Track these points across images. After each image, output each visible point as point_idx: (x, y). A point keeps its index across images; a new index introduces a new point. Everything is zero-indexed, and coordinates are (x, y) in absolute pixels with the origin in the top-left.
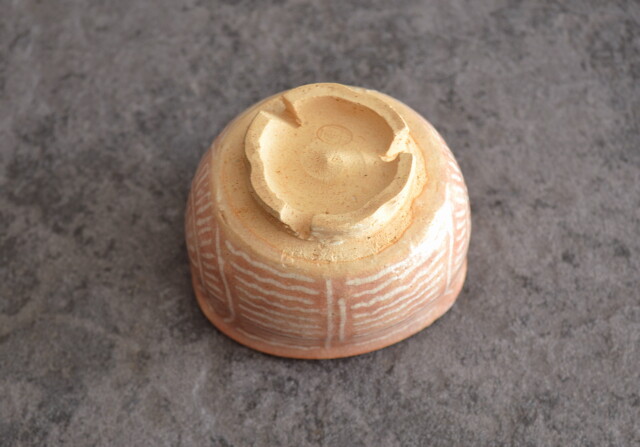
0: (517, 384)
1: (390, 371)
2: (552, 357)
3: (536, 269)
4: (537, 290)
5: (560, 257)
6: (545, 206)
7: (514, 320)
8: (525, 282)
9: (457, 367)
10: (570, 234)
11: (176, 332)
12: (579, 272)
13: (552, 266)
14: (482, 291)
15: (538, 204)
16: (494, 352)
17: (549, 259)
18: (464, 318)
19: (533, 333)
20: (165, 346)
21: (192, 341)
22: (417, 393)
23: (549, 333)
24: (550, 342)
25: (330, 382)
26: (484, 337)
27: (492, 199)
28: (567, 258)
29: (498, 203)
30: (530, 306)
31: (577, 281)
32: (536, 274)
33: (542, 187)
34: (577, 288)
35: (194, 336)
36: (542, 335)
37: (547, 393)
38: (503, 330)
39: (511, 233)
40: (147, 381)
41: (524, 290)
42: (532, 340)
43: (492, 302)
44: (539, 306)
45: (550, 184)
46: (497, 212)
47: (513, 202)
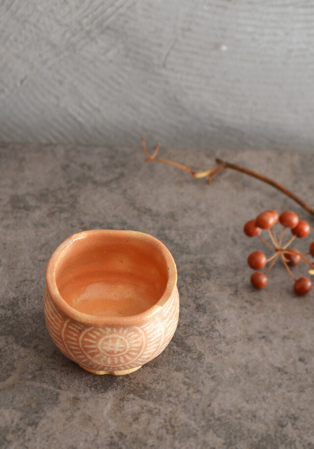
0: (277, 411)
1: (209, 405)
2: (294, 400)
3: (285, 364)
4: (286, 373)
5: (297, 360)
6: (288, 338)
7: (274, 386)
8: (279, 370)
9: (244, 404)
10: (302, 350)
11: (93, 389)
12: (308, 366)
13: (294, 363)
14: (256, 373)
15: (285, 338)
16: (264, 398)
17: (291, 360)
18: (247, 385)
19: (284, 391)
20: (88, 394)
21: (101, 393)
22: (224, 414)
23: (293, 391)
24: (294, 395)
25: (177, 410)
26: (259, 392)
27: (261, 335)
28: (301, 360)
29: (264, 337)
30: (282, 379)
31: (307, 370)
32: (285, 367)
33: (286, 331)
34: (307, 372)
35: (102, 390)
36: (289, 391)
37: (293, 415)
38: (268, 389)
39: (271, 350)
40: (79, 409)
41: (279, 374)
42: (284, 394)
43: (262, 377)
44: (287, 380)
45: (291, 329)
46: (263, 341)
47: (271, 337)
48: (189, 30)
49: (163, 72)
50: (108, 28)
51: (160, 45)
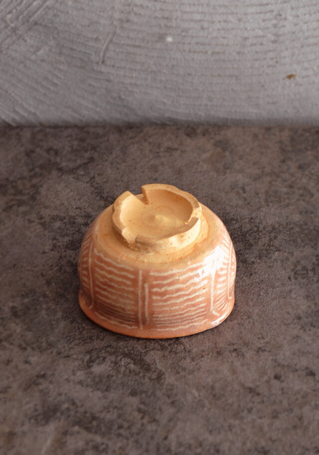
0: (244, 444)
1: (166, 438)
2: (266, 429)
3: (258, 383)
4: (258, 394)
5: (272, 377)
6: (264, 351)
7: (243, 411)
8: (251, 390)
9: (207, 435)
10: (279, 365)
11: (32, 421)
12: (284, 385)
13: (268, 382)
14: (223, 395)
15: (259, 350)
16: (230, 428)
17: (266, 378)
18: (212, 410)
19: (254, 417)
20: (26, 428)
21: (42, 425)
22: (182, 449)
23: (265, 417)
24: (266, 422)
25: (128, 444)
26: (225, 419)
27: (232, 348)
28: (277, 377)
29: (235, 350)
30: (253, 403)
31: (282, 389)
32: (258, 386)
33: (262, 341)
34: (283, 393)
35: (43, 422)
36: (261, 418)
37: (263, 448)
38: (236, 415)
39: (243, 365)
40: (13, 447)
41: (250, 395)
42: (254, 421)
43: (230, 401)
44: (259, 403)
45: (267, 340)
46: (234, 354)
47: (244, 350)
48: (128, 21)
49: (103, 69)
50: (36, 23)
51: (97, 39)
